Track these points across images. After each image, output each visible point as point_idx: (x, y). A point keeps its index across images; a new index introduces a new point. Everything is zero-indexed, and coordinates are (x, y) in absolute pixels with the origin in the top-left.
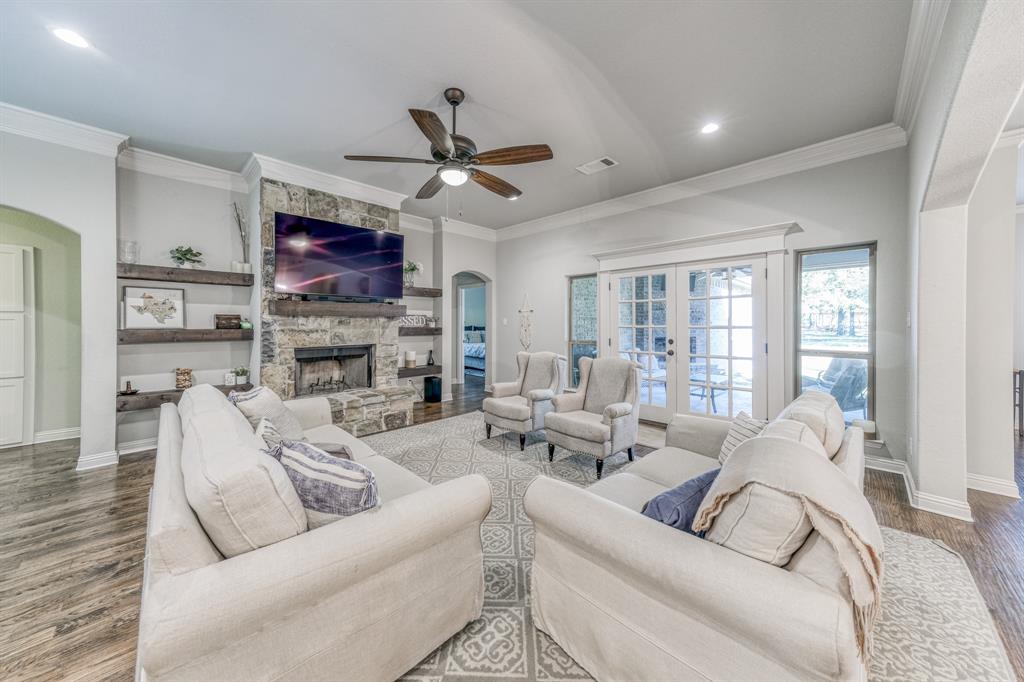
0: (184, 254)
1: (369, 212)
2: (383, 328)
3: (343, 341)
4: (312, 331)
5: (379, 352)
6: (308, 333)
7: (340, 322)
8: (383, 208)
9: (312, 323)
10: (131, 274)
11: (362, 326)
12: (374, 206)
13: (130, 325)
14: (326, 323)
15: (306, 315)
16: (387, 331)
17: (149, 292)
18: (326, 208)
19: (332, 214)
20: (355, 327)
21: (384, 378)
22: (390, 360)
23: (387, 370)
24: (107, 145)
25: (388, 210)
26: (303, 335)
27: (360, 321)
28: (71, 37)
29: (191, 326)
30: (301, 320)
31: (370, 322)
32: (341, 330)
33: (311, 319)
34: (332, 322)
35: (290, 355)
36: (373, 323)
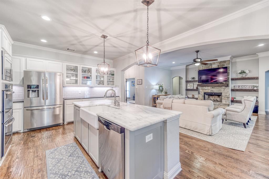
0: (193, 78)
1: (220, 63)
2: (224, 89)
3: (213, 91)
4: (206, 89)
5: (223, 94)
6: (206, 90)
7: (212, 88)
8: (224, 61)
9: (206, 88)
10: (187, 82)
11: (218, 88)
12: (221, 62)
13: (188, 88)
14: (209, 88)
15: (205, 87)
16: (225, 90)
17: (190, 84)
18: (209, 66)
19: (210, 67)
20: (216, 89)
21: (225, 101)
22: (226, 97)
23: (225, 99)
24: (184, 67)
25: (225, 61)
26: (205, 90)
27: (217, 87)
28: (174, 63)
29: (194, 89)
30: (204, 87)
31: (220, 88)
32: (213, 89)
33: (206, 87)
34: (211, 88)
35: (203, 93)
36: (221, 88)
